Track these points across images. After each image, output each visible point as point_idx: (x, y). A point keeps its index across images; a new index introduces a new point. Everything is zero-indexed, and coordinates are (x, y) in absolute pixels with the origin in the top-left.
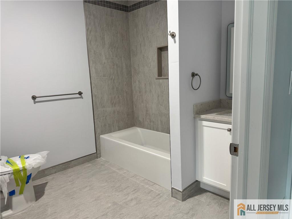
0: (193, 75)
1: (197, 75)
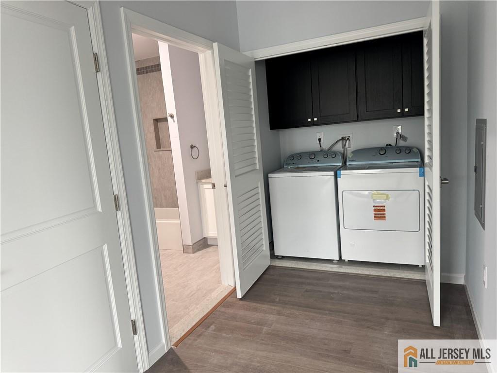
0: (192, 147)
1: (195, 147)
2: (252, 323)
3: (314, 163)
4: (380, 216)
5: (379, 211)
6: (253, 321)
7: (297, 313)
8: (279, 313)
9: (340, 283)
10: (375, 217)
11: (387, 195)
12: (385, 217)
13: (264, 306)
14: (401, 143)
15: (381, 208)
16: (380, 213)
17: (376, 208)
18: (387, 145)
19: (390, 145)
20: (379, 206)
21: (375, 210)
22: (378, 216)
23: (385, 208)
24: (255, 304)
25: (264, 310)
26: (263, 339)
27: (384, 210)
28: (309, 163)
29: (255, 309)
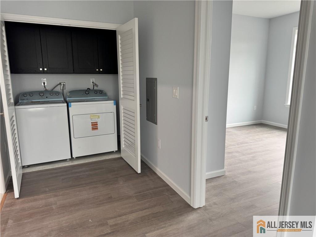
2: (41, 208)
3: (44, 99)
4: (95, 128)
5: (94, 125)
6: (41, 206)
7: (68, 192)
8: (56, 196)
9: (80, 170)
10: (92, 129)
11: (99, 116)
12: (97, 128)
13: (41, 196)
14: (96, 88)
15: (95, 123)
16: (95, 126)
17: (93, 124)
18: (88, 89)
19: (89, 89)
20: (94, 123)
21: (92, 125)
22: (94, 128)
23: (98, 123)
24: (32, 197)
25: (43, 198)
26: (58, 211)
27: (97, 124)
28: (39, 99)
29: (35, 200)
